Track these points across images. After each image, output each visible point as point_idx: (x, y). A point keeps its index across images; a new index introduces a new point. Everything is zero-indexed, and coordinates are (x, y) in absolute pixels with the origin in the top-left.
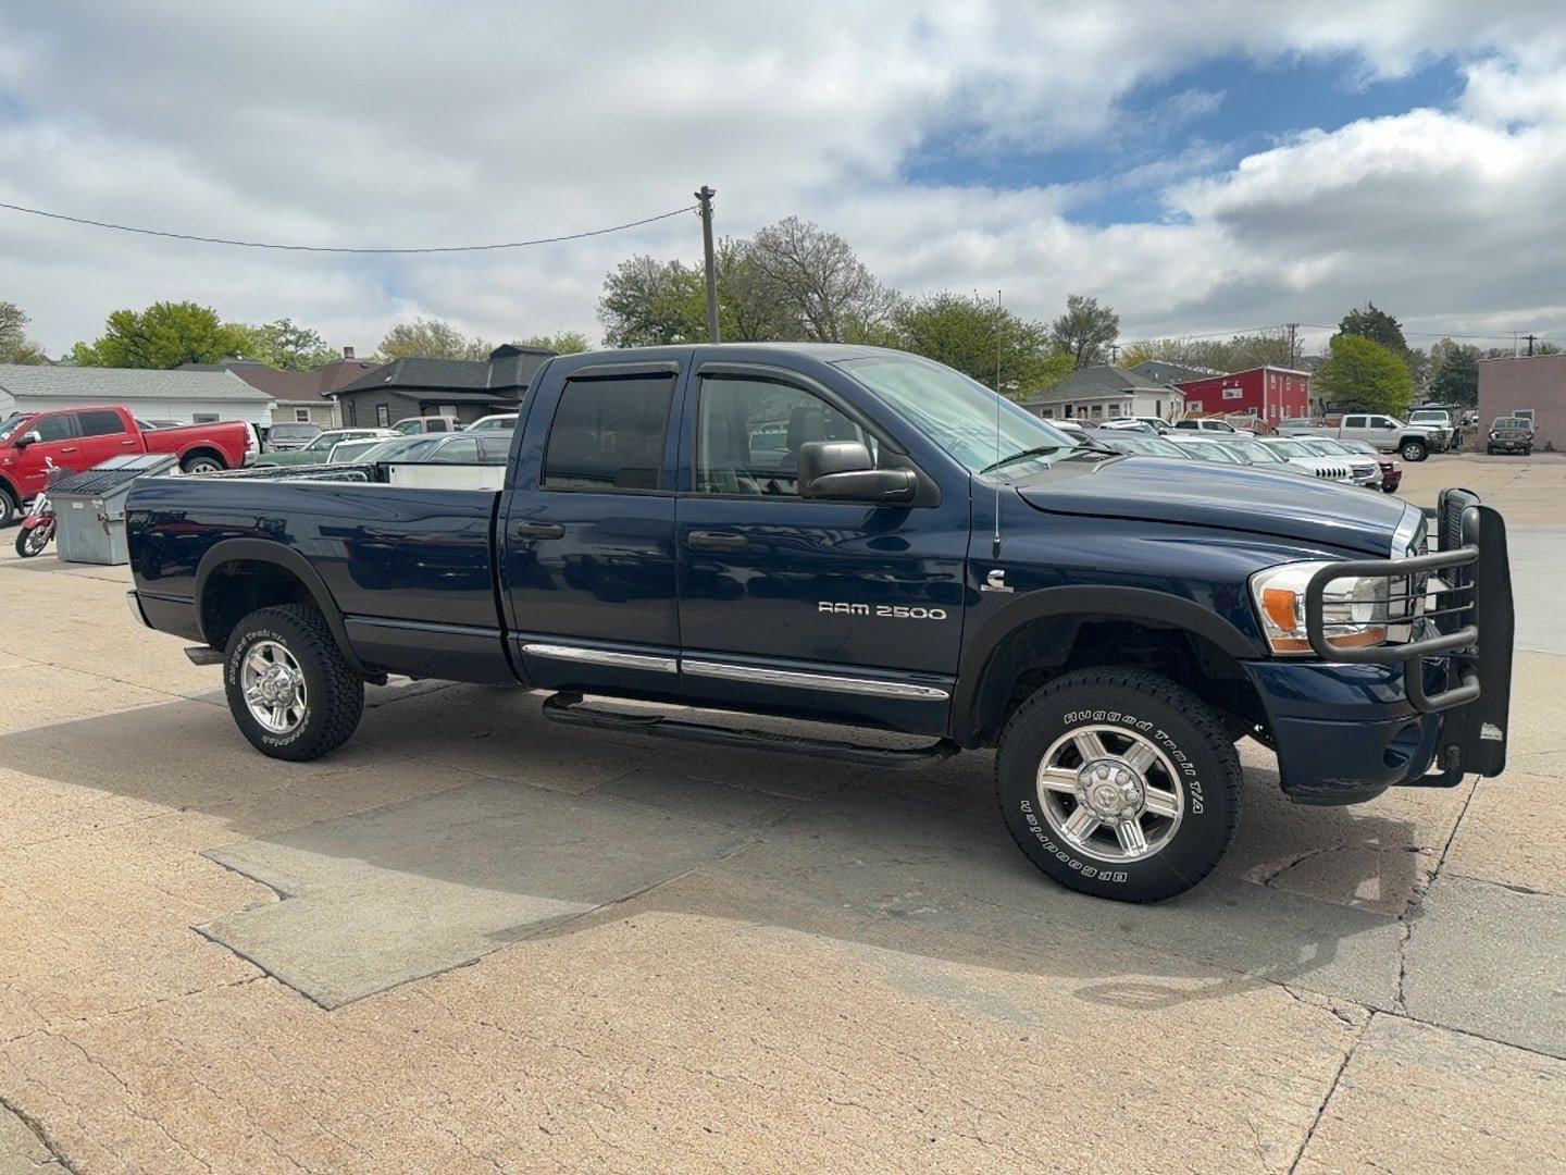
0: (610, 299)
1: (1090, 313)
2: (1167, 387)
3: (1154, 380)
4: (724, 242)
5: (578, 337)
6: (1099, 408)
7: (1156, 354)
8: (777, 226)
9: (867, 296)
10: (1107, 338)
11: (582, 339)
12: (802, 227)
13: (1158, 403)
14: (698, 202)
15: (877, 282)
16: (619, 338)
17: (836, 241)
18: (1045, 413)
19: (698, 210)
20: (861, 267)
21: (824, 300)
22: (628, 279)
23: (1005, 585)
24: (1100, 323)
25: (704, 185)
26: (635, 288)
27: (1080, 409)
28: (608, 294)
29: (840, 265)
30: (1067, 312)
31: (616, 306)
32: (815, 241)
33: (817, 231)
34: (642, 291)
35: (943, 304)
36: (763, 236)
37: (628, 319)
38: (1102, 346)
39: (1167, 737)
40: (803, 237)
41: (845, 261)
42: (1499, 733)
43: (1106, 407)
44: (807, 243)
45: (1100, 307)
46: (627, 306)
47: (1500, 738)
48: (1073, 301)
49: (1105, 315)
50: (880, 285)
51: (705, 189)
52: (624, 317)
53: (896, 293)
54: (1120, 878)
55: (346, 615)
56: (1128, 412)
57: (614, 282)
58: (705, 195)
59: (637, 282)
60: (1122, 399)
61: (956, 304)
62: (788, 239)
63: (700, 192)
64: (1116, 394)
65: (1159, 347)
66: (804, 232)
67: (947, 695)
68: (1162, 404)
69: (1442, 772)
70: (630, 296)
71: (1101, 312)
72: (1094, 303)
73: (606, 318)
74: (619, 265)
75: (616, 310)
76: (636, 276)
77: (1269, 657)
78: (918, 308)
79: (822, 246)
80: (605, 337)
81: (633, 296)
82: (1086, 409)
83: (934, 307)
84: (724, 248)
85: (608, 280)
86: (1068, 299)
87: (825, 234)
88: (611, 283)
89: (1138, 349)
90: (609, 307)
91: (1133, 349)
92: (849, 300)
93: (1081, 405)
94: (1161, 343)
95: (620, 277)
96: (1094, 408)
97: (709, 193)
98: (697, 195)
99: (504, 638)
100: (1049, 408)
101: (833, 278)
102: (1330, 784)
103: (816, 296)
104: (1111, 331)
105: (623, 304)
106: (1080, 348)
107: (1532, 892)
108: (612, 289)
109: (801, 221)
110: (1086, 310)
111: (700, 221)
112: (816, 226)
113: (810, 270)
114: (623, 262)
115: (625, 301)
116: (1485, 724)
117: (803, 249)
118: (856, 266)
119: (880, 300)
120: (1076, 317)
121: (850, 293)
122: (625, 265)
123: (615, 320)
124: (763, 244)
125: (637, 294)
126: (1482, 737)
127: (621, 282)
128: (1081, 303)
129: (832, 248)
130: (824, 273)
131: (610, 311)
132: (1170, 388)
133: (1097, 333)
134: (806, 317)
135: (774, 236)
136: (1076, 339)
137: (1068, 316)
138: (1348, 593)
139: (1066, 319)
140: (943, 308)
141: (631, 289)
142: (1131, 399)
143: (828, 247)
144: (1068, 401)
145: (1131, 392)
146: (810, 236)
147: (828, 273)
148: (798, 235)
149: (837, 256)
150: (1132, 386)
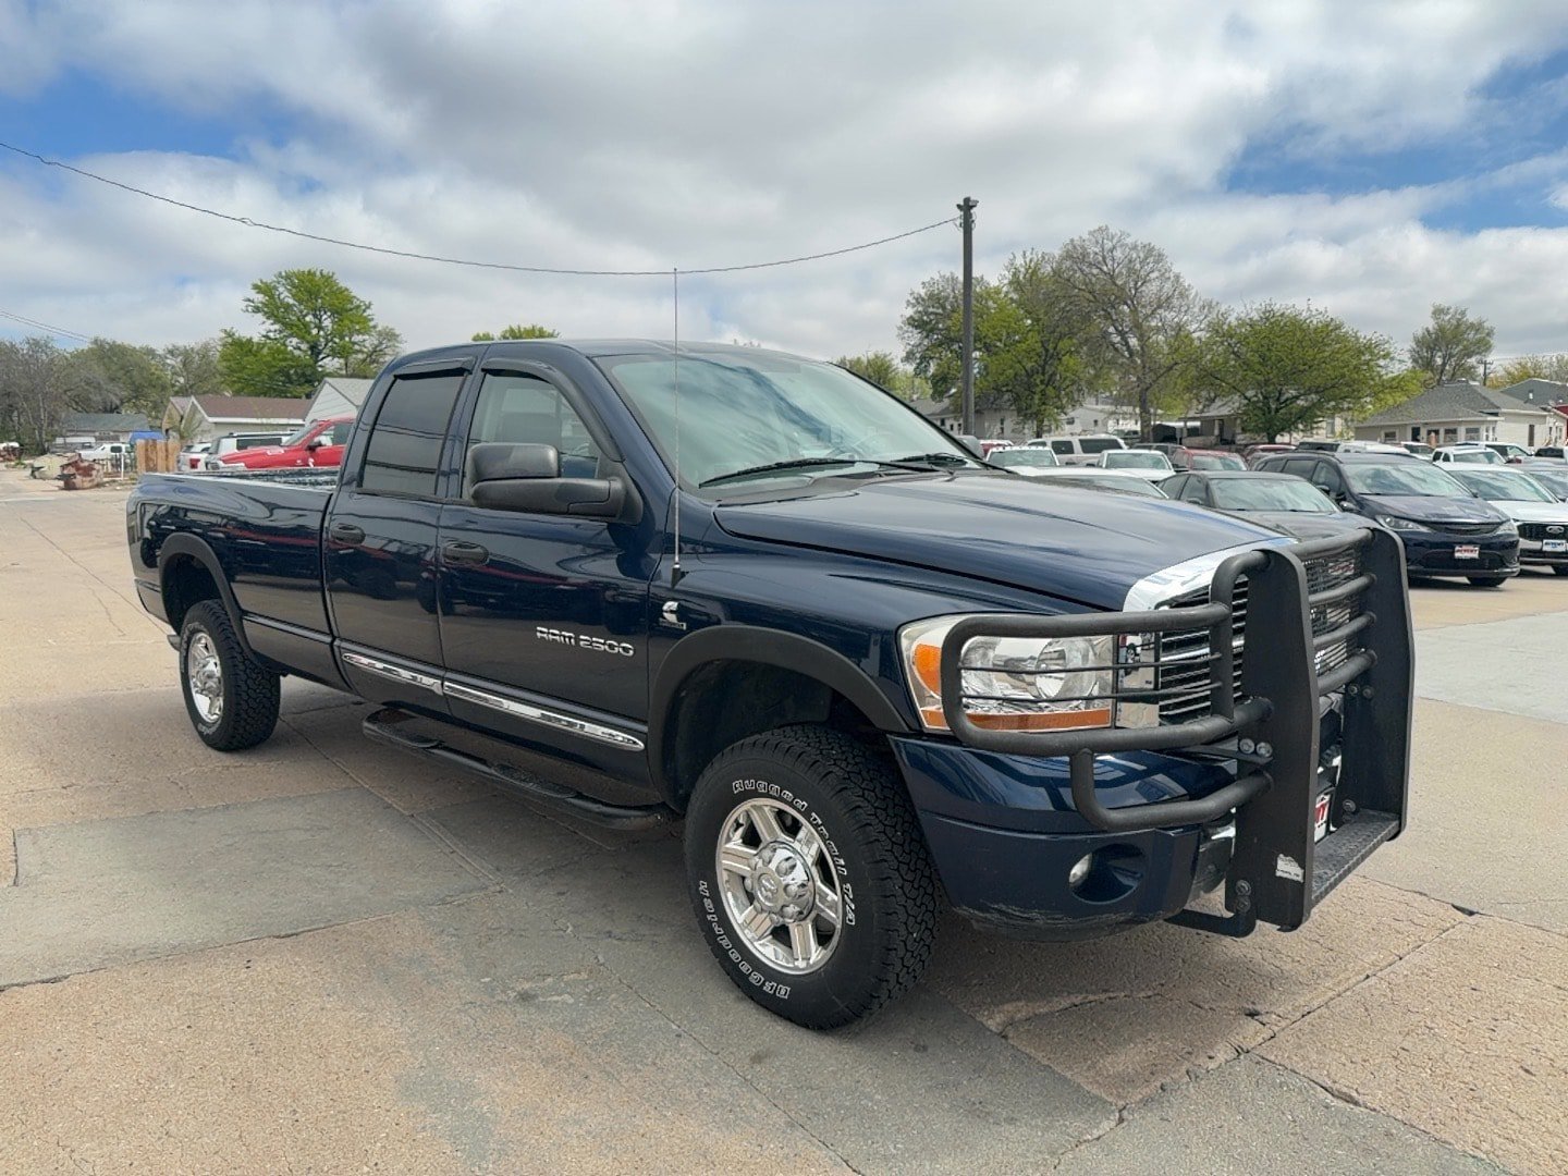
0: (911, 317)
1: (1458, 325)
2: (1545, 409)
3: (1527, 401)
4: (1028, 254)
5: (885, 356)
6: (1454, 432)
7: (1546, 372)
8: (1086, 236)
9: (1181, 306)
10: (1478, 353)
11: (889, 358)
12: (1113, 238)
13: (1532, 428)
14: (959, 213)
15: (1193, 292)
16: (918, 355)
17: (1151, 250)
18: (1387, 435)
19: (958, 222)
20: (1177, 277)
21: (1134, 311)
22: (931, 296)
23: (679, 620)
24: (1471, 336)
25: (967, 196)
26: (937, 305)
27: (1429, 432)
28: (910, 312)
29: (1153, 275)
30: (1431, 324)
31: (916, 323)
32: (1127, 250)
33: (1129, 241)
34: (944, 308)
35: (1268, 316)
36: (1070, 247)
37: (927, 337)
38: (1472, 361)
39: (820, 822)
40: (1114, 247)
41: (1160, 271)
42: (1300, 871)
43: (1462, 431)
44: (1118, 254)
45: (1471, 318)
46: (927, 323)
47: (1300, 879)
48: (1438, 312)
49: (1478, 327)
50: (1196, 295)
51: (967, 200)
52: (925, 334)
53: (1214, 303)
54: (783, 992)
55: (246, 613)
56: (1491, 437)
57: (917, 299)
58: (967, 207)
59: (939, 299)
60: (1483, 422)
61: (1282, 315)
62: (1097, 250)
63: (962, 203)
64: (1476, 416)
65: (1551, 365)
66: (1115, 241)
67: (641, 745)
68: (1537, 429)
69: (1231, 915)
70: (932, 313)
71: (1472, 324)
72: (1463, 313)
73: (906, 335)
74: (923, 283)
75: (916, 327)
76: (938, 294)
77: (920, 733)
78: (1238, 319)
79: (1134, 256)
80: (904, 354)
81: (936, 314)
82: (1437, 432)
83: (1256, 318)
84: (1028, 260)
85: (911, 299)
86: (1432, 309)
87: (1139, 243)
88: (914, 301)
89: (1524, 367)
90: (909, 324)
91: (1518, 366)
92: (1159, 311)
93: (1430, 428)
94: (1554, 359)
95: (923, 295)
96: (1447, 432)
97: (971, 204)
98: (959, 206)
99: (331, 644)
100: (1392, 430)
101: (1143, 288)
102: (1000, 912)
103: (1126, 307)
104: (1483, 346)
105: (923, 321)
106: (1444, 364)
107: (1356, 1103)
108: (914, 306)
109: (1112, 230)
110: (1454, 322)
111: (960, 234)
112: (1129, 235)
113: (1119, 282)
114: (927, 279)
115: (925, 318)
116: (1281, 855)
117: (1113, 260)
118: (1172, 275)
119: (1196, 310)
120: (1441, 329)
121: (1163, 303)
122: (929, 283)
123: (915, 337)
124: (1068, 256)
125: (940, 311)
126: (1279, 874)
127: (923, 300)
128: (1447, 313)
129: (1146, 258)
130: (1136, 284)
131: (911, 329)
132: (1549, 411)
133: (1465, 348)
134: (1111, 329)
135: (1082, 247)
136: (1440, 354)
137: (1431, 329)
138: (1032, 658)
139: (1428, 331)
140: (1267, 319)
141: (933, 307)
142: (1496, 421)
143: (1142, 255)
144: (1418, 422)
145: (1496, 414)
146: (1122, 246)
147: (1139, 284)
148: (1108, 245)
149: (1151, 265)
150: (1498, 408)
